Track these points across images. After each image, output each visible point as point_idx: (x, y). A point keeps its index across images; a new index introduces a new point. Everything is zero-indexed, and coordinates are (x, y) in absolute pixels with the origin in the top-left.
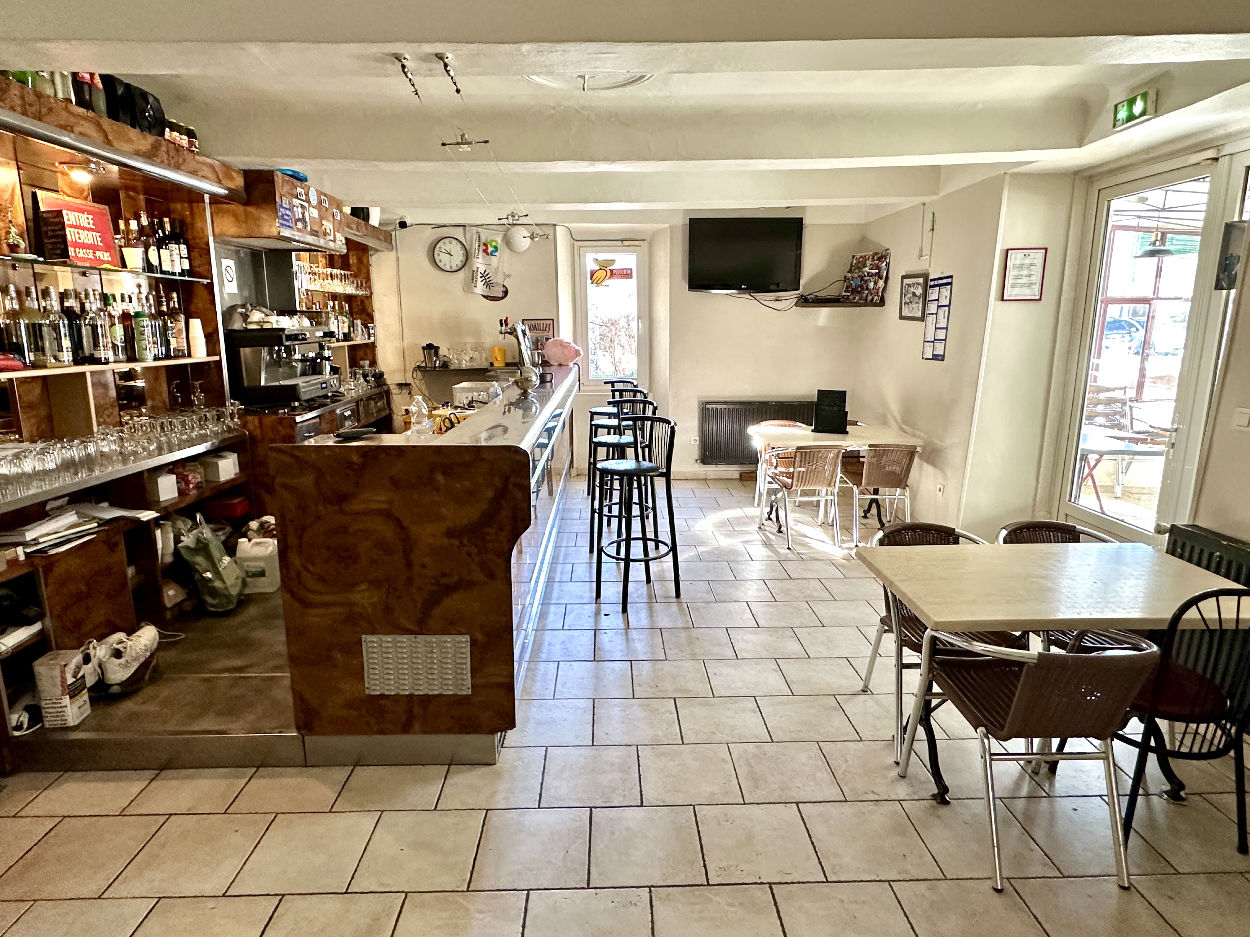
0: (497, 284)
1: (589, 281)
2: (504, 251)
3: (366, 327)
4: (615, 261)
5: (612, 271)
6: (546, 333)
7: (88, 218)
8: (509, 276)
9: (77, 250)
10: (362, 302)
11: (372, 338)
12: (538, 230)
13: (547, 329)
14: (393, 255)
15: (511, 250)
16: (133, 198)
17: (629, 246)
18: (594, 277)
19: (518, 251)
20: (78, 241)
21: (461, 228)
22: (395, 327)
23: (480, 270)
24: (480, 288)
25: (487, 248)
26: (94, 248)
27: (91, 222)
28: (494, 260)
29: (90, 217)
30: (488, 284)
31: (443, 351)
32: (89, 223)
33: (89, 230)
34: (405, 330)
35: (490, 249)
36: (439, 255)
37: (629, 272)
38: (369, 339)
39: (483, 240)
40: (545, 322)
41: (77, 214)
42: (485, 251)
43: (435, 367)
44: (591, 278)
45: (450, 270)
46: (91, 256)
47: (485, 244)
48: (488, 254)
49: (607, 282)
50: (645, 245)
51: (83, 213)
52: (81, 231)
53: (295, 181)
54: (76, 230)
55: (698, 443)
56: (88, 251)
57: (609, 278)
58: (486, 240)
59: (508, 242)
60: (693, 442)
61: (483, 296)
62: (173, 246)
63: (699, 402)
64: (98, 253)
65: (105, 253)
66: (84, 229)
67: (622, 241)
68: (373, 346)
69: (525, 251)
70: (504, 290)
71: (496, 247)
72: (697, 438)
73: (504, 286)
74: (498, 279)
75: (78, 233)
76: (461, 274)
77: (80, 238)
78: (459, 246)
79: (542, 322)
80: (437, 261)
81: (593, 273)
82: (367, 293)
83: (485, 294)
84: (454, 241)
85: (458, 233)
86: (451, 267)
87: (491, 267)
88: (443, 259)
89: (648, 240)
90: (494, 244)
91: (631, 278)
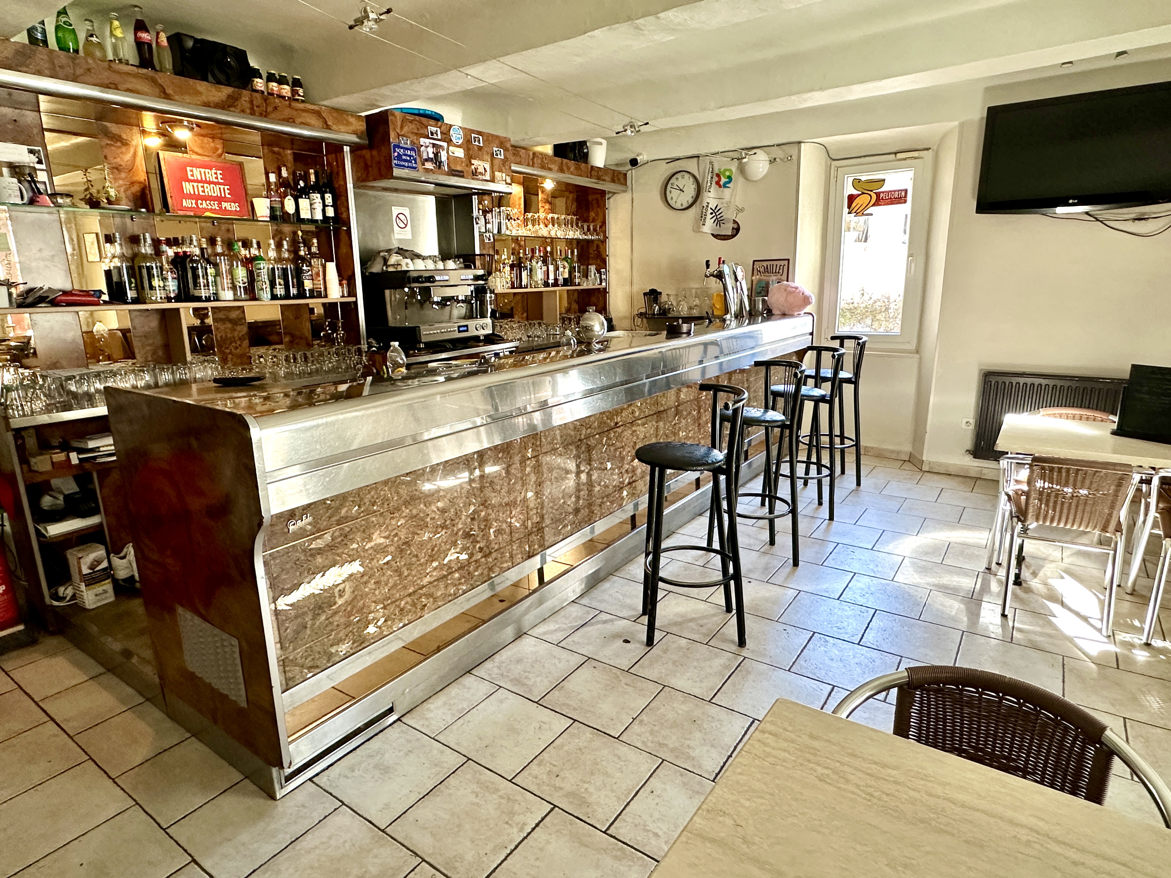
0: (728, 220)
1: (846, 210)
2: (739, 182)
3: (600, 272)
4: (884, 180)
5: (878, 195)
6: (779, 277)
7: (216, 173)
8: (742, 210)
9: (199, 202)
10: (598, 246)
11: (604, 284)
12: (778, 153)
13: (781, 271)
14: (627, 196)
15: (748, 180)
16: (278, 153)
17: (905, 159)
18: (854, 204)
19: (754, 179)
20: (201, 193)
21: (696, 159)
22: (626, 273)
23: (710, 206)
24: (709, 226)
25: (720, 180)
26: (220, 199)
27: (220, 176)
28: (727, 192)
29: (219, 172)
30: (719, 221)
31: (664, 298)
32: (217, 178)
33: (219, 183)
34: (634, 274)
35: (723, 180)
36: (670, 192)
37: (903, 194)
38: (601, 284)
39: (716, 171)
40: (778, 263)
41: (202, 170)
42: (718, 183)
43: (654, 314)
44: (849, 207)
45: (681, 208)
46: (216, 207)
47: (718, 175)
48: (720, 186)
49: (870, 210)
50: (928, 155)
51: (211, 169)
52: (205, 185)
53: (424, 120)
54: (200, 185)
55: (972, 427)
56: (212, 202)
57: (874, 205)
58: (719, 169)
59: (742, 170)
60: (964, 426)
61: (713, 235)
62: (316, 197)
63: (981, 370)
64: (224, 205)
65: (233, 204)
66: (210, 183)
67: (896, 153)
68: (604, 292)
69: (764, 178)
70: (736, 226)
71: (730, 178)
72: (972, 421)
73: (735, 222)
74: (729, 215)
75: (203, 187)
76: (693, 210)
77: (203, 191)
78: (692, 179)
79: (775, 263)
80: (669, 199)
81: (851, 198)
82: (601, 237)
83: (715, 233)
84: (687, 176)
85: (692, 166)
86: (682, 205)
87: (724, 201)
88: (673, 195)
89: (935, 148)
90: (727, 173)
91: (905, 202)
